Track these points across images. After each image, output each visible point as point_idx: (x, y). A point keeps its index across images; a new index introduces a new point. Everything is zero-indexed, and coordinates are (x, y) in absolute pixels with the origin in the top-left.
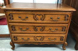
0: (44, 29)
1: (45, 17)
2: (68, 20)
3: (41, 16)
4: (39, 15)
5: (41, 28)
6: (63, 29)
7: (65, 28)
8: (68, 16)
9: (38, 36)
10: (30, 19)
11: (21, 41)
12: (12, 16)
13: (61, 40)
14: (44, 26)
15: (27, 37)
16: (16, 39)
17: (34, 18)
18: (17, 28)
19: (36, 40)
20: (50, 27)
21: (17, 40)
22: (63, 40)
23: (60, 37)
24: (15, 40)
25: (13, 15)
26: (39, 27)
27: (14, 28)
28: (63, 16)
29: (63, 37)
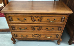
1: (42, 18)
2: (64, 21)
3: (39, 18)
7: (61, 27)
9: (35, 34)
12: (12, 18)
14: (41, 26)
16: (16, 36)
19: (33, 37)
23: (56, 35)
26: (36, 27)
29: (59, 35)
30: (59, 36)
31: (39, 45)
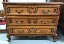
0: (36, 22)
1: (37, 10)
2: (57, 12)
3: (34, 9)
4: (32, 9)
5: (34, 20)
6: (53, 21)
7: (55, 20)
8: (57, 8)
9: (31, 29)
11: (16, 33)
12: (10, 10)
13: (51, 32)
14: (37, 19)
15: (22, 29)
16: (12, 31)
17: (28, 11)
18: (13, 21)
19: (29, 32)
20: (42, 20)
21: (13, 32)
22: (53, 32)
23: (51, 29)
24: (11, 32)
25: (11, 8)
26: (32, 19)
27: (11, 21)
28: (53, 8)
30: (55, 30)
31: (34, 42)
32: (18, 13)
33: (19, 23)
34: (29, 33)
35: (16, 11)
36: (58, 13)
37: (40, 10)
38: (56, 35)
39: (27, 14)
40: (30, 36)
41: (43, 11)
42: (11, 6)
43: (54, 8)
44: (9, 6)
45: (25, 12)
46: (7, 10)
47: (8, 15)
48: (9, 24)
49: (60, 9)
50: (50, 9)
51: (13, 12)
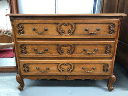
0: (74, 51)
1: (75, 28)
2: (114, 32)
3: (70, 27)
4: (66, 25)
5: (69, 48)
6: (107, 49)
7: (111, 47)
8: (114, 25)
9: (63, 64)
10: (52, 32)
11: (34, 73)
12: (23, 28)
13: (104, 70)
14: (74, 45)
15: (45, 65)
16: (26, 69)
17: (57, 31)
18: (29, 49)
19: (60, 71)
20: (84, 47)
21: (28, 71)
22: (107, 70)
23: (102, 65)
24: (24, 70)
25: (24, 25)
26: (66, 46)
27: (25, 49)
28: (105, 25)
29: (108, 65)
30: (110, 66)
32: (39, 33)
33: (40, 53)
34: (59, 74)
35: (34, 30)
36: (116, 33)
37: (80, 29)
38: (114, 78)
39: (57, 36)
40: (61, 79)
41: (86, 30)
42: (26, 21)
43: (108, 25)
44: (21, 21)
45: (52, 33)
46: (18, 29)
47: (19, 39)
48: (21, 55)
49: (118, 27)
50: (99, 27)
51: (29, 32)
